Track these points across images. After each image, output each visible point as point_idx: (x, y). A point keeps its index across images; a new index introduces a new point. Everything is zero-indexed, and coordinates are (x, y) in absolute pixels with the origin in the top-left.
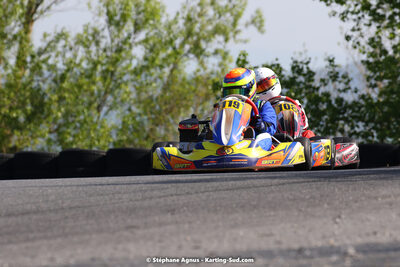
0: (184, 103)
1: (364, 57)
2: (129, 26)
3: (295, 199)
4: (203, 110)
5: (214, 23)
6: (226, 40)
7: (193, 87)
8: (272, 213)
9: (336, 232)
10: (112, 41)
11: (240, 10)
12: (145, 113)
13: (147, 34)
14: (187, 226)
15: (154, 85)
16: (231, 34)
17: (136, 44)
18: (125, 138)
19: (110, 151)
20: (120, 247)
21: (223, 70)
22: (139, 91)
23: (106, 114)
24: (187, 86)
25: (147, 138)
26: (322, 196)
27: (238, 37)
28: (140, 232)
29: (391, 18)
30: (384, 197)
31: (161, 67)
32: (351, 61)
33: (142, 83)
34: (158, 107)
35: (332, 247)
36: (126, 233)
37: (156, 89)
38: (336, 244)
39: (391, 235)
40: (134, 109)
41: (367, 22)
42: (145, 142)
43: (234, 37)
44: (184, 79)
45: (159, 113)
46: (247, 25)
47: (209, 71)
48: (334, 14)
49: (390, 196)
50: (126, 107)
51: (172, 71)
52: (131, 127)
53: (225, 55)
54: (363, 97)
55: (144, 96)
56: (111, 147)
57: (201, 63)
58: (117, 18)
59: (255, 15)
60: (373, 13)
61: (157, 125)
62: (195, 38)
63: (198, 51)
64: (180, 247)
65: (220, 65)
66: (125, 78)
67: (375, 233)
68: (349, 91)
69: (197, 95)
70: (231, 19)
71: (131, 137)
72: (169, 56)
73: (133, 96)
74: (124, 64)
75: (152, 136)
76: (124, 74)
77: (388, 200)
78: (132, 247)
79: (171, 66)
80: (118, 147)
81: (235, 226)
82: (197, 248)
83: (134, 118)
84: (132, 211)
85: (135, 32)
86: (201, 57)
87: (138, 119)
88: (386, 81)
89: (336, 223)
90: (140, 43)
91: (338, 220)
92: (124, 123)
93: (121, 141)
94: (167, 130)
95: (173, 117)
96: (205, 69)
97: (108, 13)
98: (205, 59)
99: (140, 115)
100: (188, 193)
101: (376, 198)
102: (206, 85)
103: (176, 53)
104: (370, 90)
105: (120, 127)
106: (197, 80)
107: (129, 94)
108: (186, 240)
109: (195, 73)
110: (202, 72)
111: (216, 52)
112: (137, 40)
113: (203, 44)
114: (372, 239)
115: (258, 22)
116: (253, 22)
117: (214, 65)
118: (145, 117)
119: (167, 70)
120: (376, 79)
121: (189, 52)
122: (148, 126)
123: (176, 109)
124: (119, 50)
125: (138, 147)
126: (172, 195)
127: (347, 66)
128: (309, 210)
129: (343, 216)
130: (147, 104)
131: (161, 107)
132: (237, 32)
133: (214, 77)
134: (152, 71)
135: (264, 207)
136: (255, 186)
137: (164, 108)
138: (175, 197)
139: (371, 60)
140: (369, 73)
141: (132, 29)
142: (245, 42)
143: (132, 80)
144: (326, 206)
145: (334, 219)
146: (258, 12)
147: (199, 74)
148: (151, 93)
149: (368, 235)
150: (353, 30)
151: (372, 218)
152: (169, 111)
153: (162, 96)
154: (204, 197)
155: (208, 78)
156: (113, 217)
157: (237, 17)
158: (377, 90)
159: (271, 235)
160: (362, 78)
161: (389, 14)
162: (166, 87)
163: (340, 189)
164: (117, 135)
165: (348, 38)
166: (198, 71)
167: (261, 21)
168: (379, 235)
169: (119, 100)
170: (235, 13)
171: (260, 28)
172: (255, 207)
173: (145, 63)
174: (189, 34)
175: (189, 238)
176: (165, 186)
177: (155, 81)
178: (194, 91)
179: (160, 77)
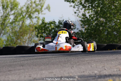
0: (26, 33)
1: (80, 19)
2: (9, 9)
3: (60, 62)
4: (32, 35)
5: (35, 8)
6: (39, 14)
7: (29, 28)
8: (53, 66)
9: (72, 72)
10: (4, 14)
11: (43, 4)
12: (14, 36)
13: (14, 12)
14: (27, 70)
15: (17, 27)
16: (40, 12)
17: (11, 15)
18: (8, 43)
19: (4, 47)
20: (7, 77)
21: (38, 23)
22: (12, 29)
23: (2, 36)
24: (27, 28)
25: (15, 43)
26: (68, 61)
27: (42, 13)
28: (13, 72)
29: (89, 7)
30: (86, 61)
31: (19, 21)
32: (76, 20)
33: (13, 27)
34: (18, 34)
35: (71, 76)
36: (9, 73)
37: (17, 29)
38: (72, 75)
39: (88, 72)
40: (11, 34)
41: (81, 8)
42: (14, 45)
43: (41, 12)
44: (26, 26)
45: (18, 36)
46: (45, 9)
47: (33, 23)
48: (71, 6)
49: (88, 61)
50: (8, 34)
51: (22, 23)
52: (10, 40)
53: (38, 18)
54: (80, 31)
55: (14, 30)
56: (4, 46)
57: (31, 21)
58: (5, 7)
59: (47, 6)
60: (83, 5)
61: (18, 39)
62: (29, 13)
63: (30, 17)
64: (25, 77)
65: (37, 21)
66: (8, 25)
67: (84, 72)
68: (76, 29)
69: (30, 30)
70: (40, 7)
71: (10, 43)
72: (21, 18)
73: (10, 30)
74: (8, 21)
75: (16, 43)
76: (8, 24)
77: (88, 62)
78: (10, 77)
79: (22, 22)
80: (6, 46)
81: (42, 70)
82: (30, 77)
83: (11, 38)
84: (10, 66)
85: (11, 11)
86: (31, 19)
87: (12, 37)
88: (87, 26)
89: (72, 69)
90: (12, 14)
91: (73, 68)
92: (8, 39)
93: (7, 44)
94: (21, 41)
95: (23, 37)
96: (32, 22)
97: (3, 5)
98: (32, 19)
99: (13, 36)
100: (27, 60)
101: (84, 61)
102: (33, 27)
103: (23, 17)
104: (82, 29)
105: (6, 40)
106: (30, 26)
107: (9, 30)
108: (27, 74)
109: (29, 24)
110: (31, 23)
111: (36, 17)
112: (11, 14)
113: (32, 15)
114: (83, 74)
115: (48, 8)
116: (47, 8)
117: (35, 21)
118: (14, 37)
119: (21, 23)
120: (84, 25)
121: (28, 17)
122: (15, 40)
123: (24, 35)
124: (6, 17)
125: (12, 46)
126: (22, 61)
127: (75, 22)
128: (64, 65)
129: (74, 67)
130: (15, 33)
131: (19, 34)
132: (42, 11)
133: (35, 25)
134: (16, 23)
135: (50, 64)
136: (47, 58)
137: (20, 34)
138: (23, 61)
139: (83, 20)
140: (82, 23)
141: (10, 10)
142: (45, 14)
143: (10, 26)
144: (69, 64)
145: (71, 68)
146: (48, 5)
147: (31, 24)
148: (16, 30)
149: (82, 72)
150: (77, 10)
151: (83, 67)
152: (21, 35)
153: (19, 31)
154: (32, 61)
155: (33, 25)
156: (4, 68)
157: (42, 7)
158: (84, 28)
159: (53, 73)
160: (80, 25)
161: (88, 5)
162: (21, 28)
163: (73, 59)
164: (6, 43)
165: (75, 13)
166: (30, 23)
167: (49, 8)
168: (85, 72)
169: (6, 32)
170: (41, 5)
171: (49, 10)
172: (48, 64)
173: (14, 21)
174: (27, 12)
175: (28, 74)
176: (20, 58)
177: (17, 26)
178: (29, 29)
179: (19, 25)
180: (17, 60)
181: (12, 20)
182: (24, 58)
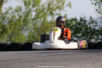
0: (47, 29)
6: (60, 10)
7: (50, 24)
10: (26, 10)
11: (64, 1)
12: (36, 32)
18: (30, 39)
22: (34, 25)
23: (24, 32)
24: (48, 24)
31: (41, 18)
32: (98, 17)
33: (35, 23)
34: (39, 30)
37: (39, 25)
40: (32, 31)
44: (47, 22)
45: (40, 32)
46: (66, 6)
50: (30, 30)
51: (44, 20)
52: (32, 36)
53: (60, 15)
55: (35, 27)
57: (53, 18)
58: (27, 4)
62: (51, 10)
68: (97, 26)
70: (62, 4)
71: (32, 39)
72: (43, 15)
73: (32, 27)
76: (30, 20)
80: (28, 42)
83: (32, 34)
85: (33, 8)
86: (53, 15)
90: (34, 11)
97: (25, 2)
99: (34, 33)
100: (49, 56)
102: (54, 24)
103: (45, 14)
105: (28, 36)
106: (51, 22)
109: (51, 20)
110: (53, 20)
111: (57, 14)
113: (53, 12)
115: (70, 5)
116: (68, 5)
119: (42, 19)
122: (37, 36)
123: (45, 31)
124: (28, 13)
126: (44, 57)
130: (37, 29)
134: (38, 19)
136: (69, 54)
138: (45, 57)
142: (66, 11)
143: (32, 22)
146: (69, 2)
148: (37, 26)
153: (41, 27)
154: (53, 57)
160: (101, 22)
162: (42, 25)
164: (27, 39)
169: (28, 28)
171: (70, 7)
173: (36, 17)
174: (49, 8)
176: (42, 54)
177: (39, 22)
178: (50, 26)
179: (40, 21)
180: (39, 56)
181: (34, 16)
182: (46, 53)
